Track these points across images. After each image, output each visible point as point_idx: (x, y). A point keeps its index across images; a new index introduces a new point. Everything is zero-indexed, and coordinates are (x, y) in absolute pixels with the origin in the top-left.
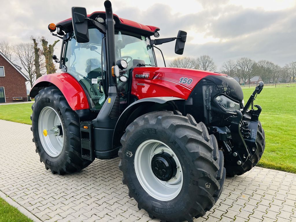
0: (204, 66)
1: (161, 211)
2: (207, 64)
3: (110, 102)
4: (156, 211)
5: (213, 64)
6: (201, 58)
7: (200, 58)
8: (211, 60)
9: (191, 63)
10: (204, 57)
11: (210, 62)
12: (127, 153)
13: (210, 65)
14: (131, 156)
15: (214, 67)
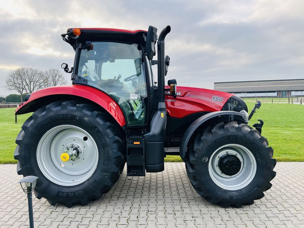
0: (54, 80)
1: (239, 197)
2: (57, 78)
3: (163, 117)
4: (234, 199)
5: (63, 78)
6: (50, 71)
7: (48, 71)
8: (61, 74)
9: (39, 75)
10: (54, 70)
11: (60, 76)
12: (203, 159)
13: (60, 79)
14: (207, 161)
15: (64, 81)
